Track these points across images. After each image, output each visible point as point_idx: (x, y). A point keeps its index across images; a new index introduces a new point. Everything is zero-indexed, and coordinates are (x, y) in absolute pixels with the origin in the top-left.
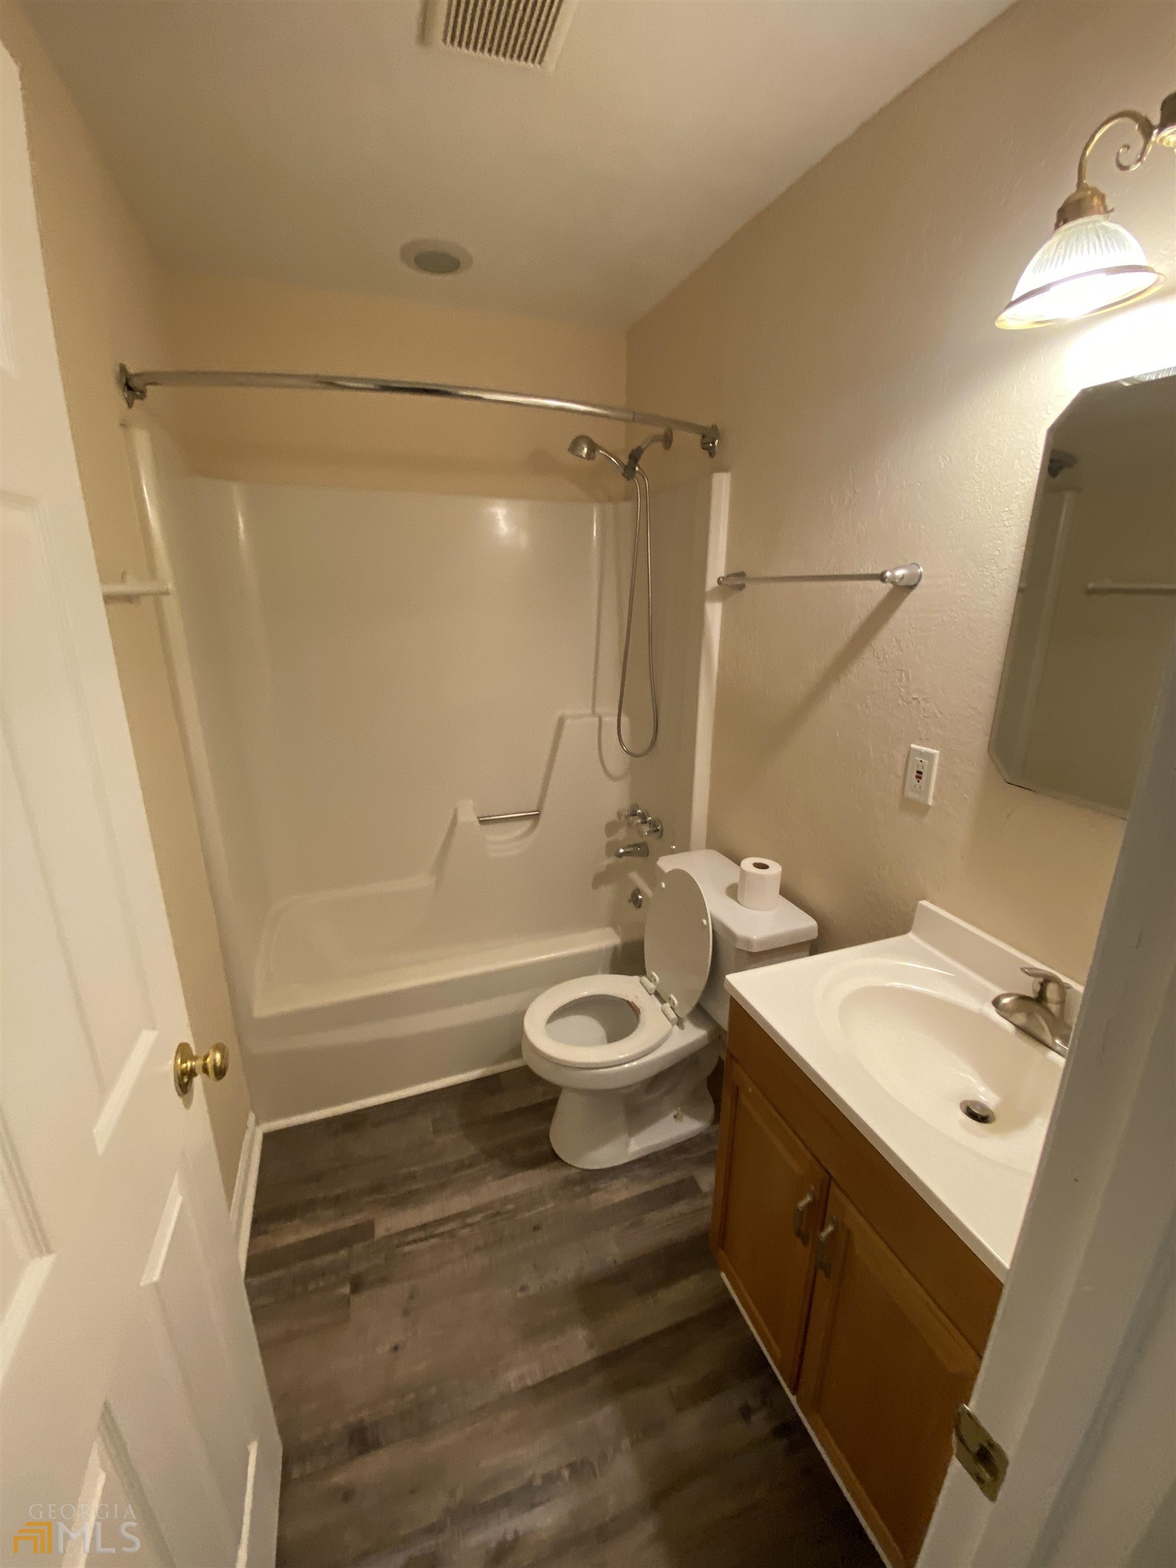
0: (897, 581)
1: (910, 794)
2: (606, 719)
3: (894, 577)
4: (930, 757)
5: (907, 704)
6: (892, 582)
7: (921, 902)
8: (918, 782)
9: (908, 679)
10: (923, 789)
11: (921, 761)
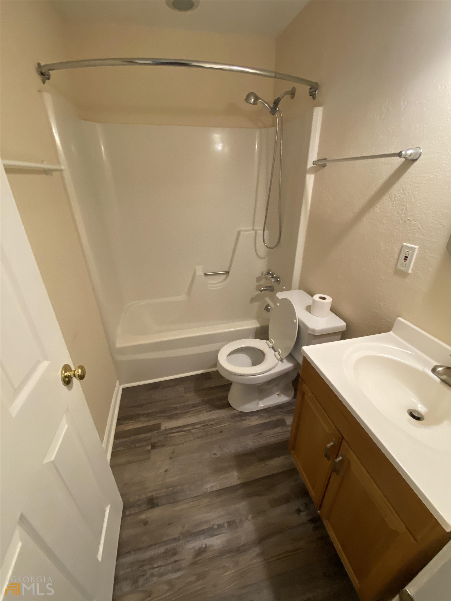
0: (407, 157)
1: (399, 267)
2: (258, 232)
3: (406, 154)
4: (413, 249)
5: (404, 222)
6: (404, 158)
7: (398, 318)
8: (405, 262)
9: (407, 210)
10: (407, 265)
11: (408, 251)
